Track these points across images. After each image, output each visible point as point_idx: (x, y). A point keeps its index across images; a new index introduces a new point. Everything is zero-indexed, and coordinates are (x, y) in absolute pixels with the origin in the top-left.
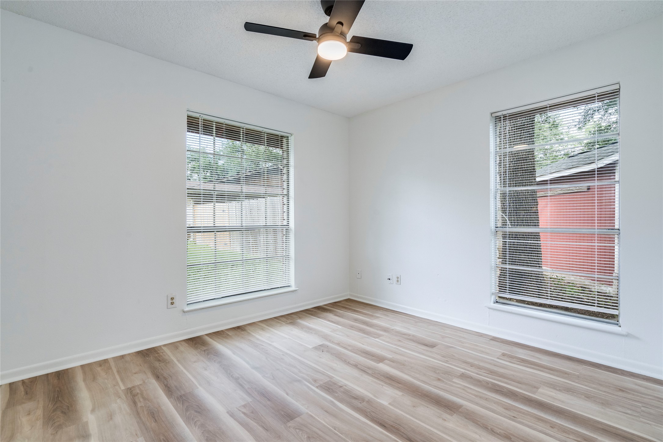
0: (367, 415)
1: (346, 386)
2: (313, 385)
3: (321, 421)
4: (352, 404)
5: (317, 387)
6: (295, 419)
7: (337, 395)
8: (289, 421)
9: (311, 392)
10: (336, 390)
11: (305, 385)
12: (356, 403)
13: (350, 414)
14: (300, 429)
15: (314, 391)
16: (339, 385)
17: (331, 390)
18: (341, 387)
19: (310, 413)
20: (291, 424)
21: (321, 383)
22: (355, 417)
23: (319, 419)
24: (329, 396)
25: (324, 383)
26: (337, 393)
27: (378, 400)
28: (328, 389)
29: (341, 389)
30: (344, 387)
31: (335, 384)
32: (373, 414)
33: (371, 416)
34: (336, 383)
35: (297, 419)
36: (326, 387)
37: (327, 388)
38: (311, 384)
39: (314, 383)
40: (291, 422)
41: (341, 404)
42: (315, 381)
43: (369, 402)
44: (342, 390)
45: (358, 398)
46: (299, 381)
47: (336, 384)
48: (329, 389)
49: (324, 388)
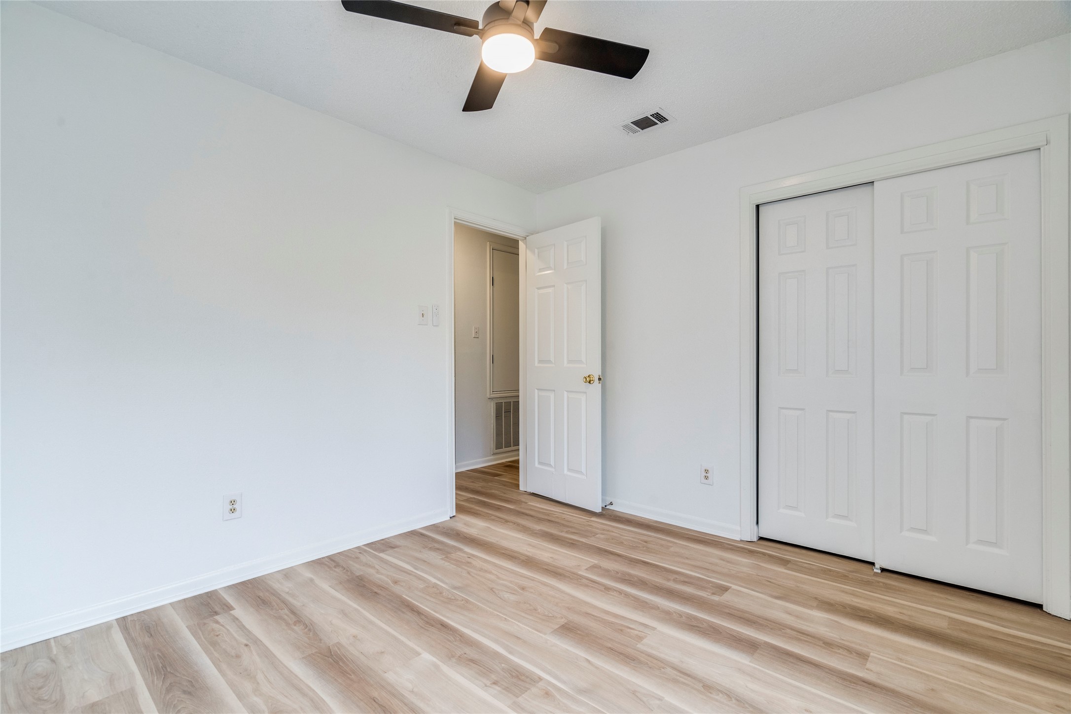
0: (461, 636)
1: (486, 686)
2: (549, 683)
3: (524, 626)
4: (479, 651)
5: (540, 679)
6: (559, 626)
7: (503, 665)
8: (566, 623)
9: (549, 668)
10: (505, 674)
11: (564, 682)
12: (472, 653)
13: (484, 636)
14: (548, 616)
15: (544, 670)
16: (499, 687)
17: (514, 674)
18: (495, 683)
19: (541, 635)
20: (563, 621)
21: (534, 690)
22: (479, 634)
23: (528, 628)
24: (517, 663)
25: (529, 689)
26: (503, 669)
27: (434, 659)
28: (520, 677)
29: (495, 679)
30: (488, 683)
31: (506, 689)
32: (452, 638)
33: (455, 636)
34: (504, 691)
35: (557, 627)
36: (523, 681)
37: (523, 678)
38: (554, 686)
39: (549, 688)
40: (563, 623)
41: (496, 651)
42: (547, 694)
43: (450, 656)
44: (493, 676)
45: (467, 662)
46: (582, 691)
47: (504, 689)
48: (517, 677)
49: (527, 677)
